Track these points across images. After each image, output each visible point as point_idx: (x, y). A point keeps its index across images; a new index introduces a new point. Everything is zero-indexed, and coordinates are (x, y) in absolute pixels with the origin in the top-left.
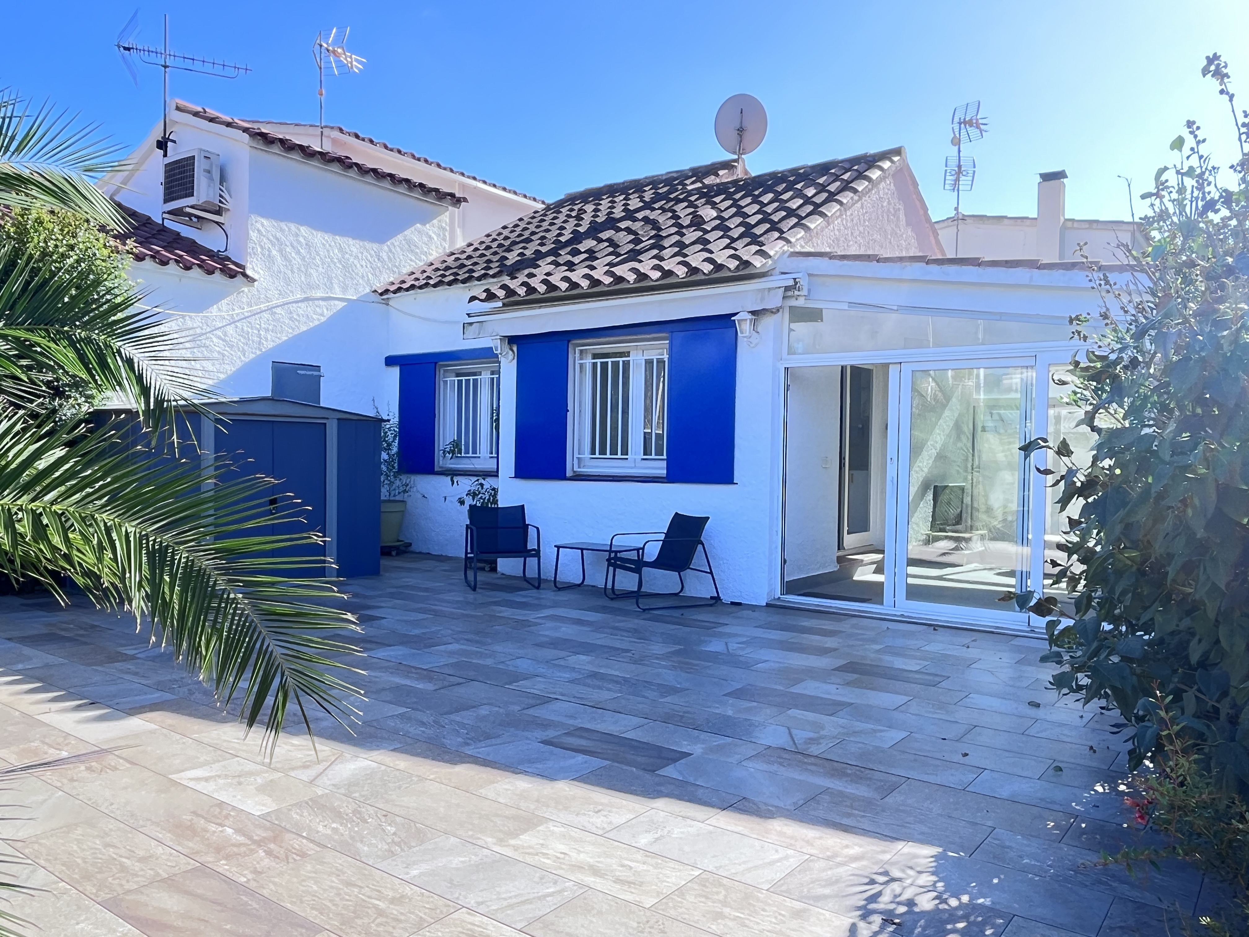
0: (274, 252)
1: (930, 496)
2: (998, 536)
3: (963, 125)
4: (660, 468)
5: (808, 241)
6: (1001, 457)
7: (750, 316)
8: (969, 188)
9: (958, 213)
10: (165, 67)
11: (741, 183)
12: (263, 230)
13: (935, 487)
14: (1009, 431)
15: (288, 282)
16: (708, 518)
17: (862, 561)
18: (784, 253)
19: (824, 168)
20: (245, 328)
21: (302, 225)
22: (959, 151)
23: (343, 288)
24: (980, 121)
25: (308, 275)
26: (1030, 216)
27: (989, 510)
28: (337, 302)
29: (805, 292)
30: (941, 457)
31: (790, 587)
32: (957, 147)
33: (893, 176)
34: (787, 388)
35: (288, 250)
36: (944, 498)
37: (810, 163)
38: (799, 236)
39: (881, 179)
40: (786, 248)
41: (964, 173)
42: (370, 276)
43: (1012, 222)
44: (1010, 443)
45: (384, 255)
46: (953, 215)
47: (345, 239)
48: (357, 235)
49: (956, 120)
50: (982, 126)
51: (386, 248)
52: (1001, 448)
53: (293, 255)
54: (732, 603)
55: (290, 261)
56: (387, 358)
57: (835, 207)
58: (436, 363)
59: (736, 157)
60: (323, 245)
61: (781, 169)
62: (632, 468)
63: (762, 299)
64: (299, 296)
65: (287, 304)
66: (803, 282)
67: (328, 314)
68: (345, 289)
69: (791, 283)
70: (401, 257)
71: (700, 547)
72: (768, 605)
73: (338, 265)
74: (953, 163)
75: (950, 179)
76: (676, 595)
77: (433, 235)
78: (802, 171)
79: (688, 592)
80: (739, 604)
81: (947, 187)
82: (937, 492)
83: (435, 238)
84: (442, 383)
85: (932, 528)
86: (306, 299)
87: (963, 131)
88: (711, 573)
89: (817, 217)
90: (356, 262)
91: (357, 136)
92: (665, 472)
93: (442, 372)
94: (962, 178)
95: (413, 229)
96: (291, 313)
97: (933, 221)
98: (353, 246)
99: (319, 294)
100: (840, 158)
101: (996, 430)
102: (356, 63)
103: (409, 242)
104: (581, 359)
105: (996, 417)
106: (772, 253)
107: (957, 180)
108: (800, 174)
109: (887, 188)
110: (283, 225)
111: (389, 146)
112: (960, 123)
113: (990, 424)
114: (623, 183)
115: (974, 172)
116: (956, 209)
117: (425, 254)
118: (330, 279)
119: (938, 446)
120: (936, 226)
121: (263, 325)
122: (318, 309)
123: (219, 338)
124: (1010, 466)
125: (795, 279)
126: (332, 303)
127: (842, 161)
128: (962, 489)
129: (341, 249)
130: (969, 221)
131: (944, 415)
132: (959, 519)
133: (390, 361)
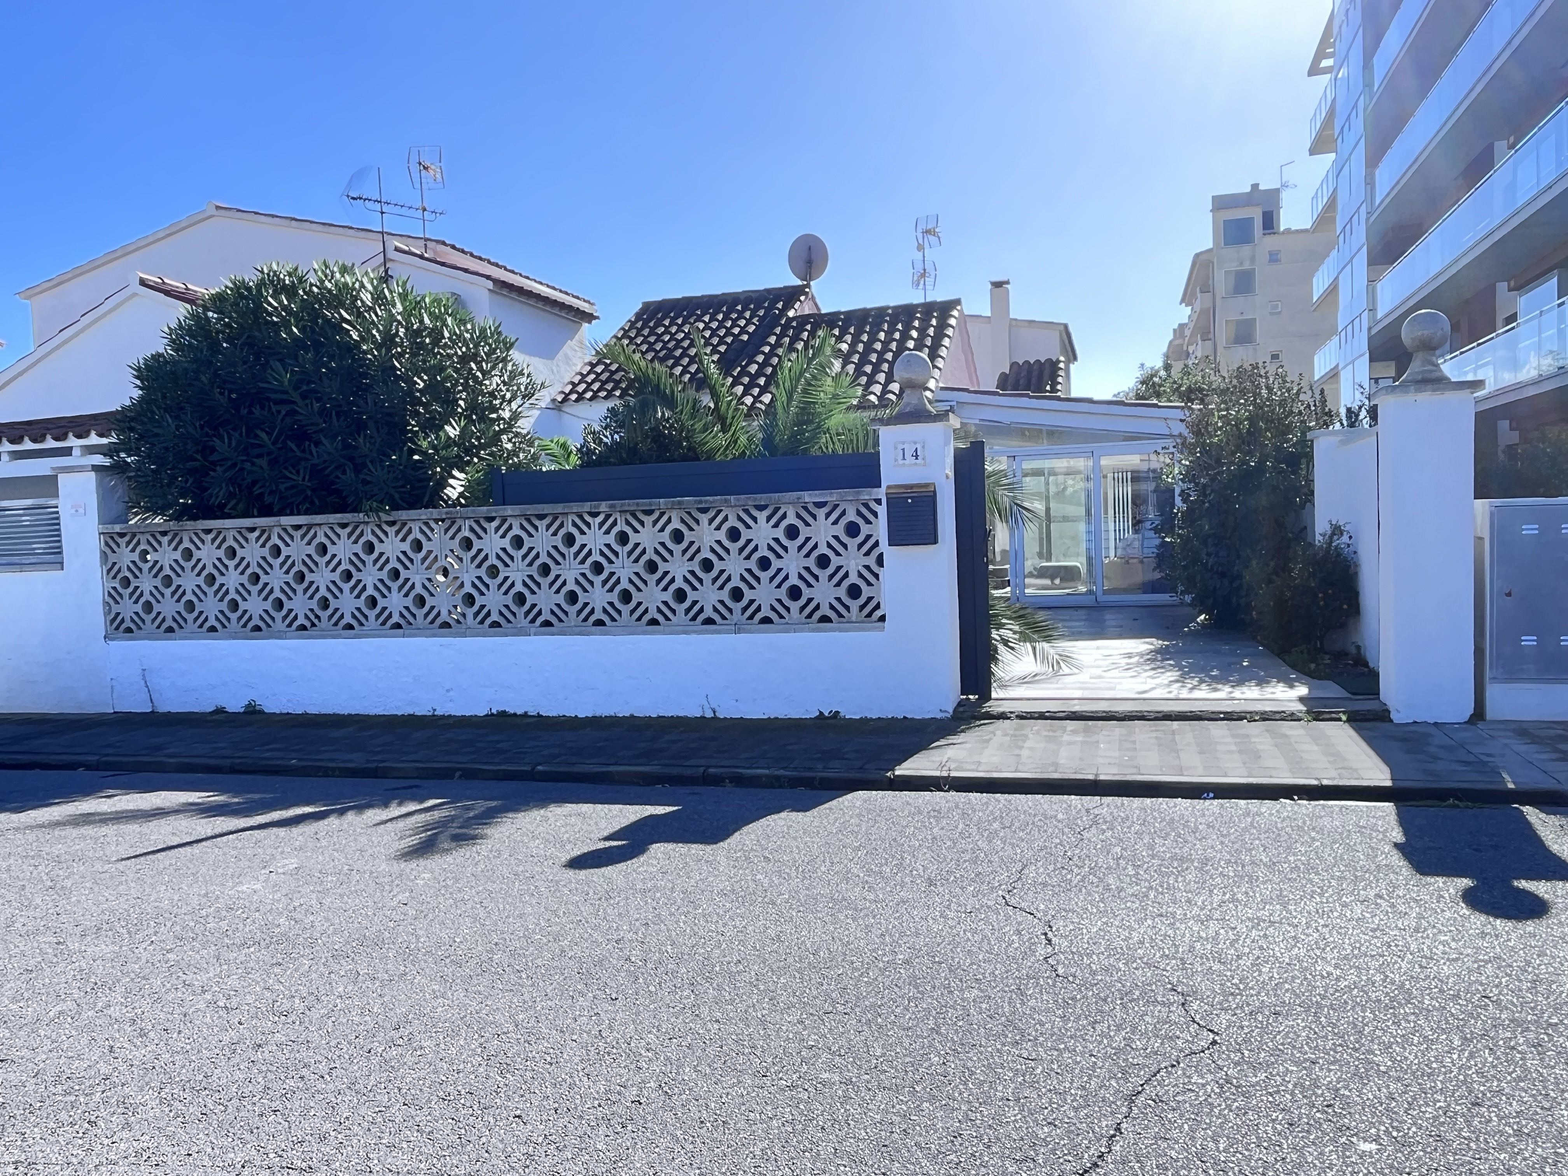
10: (382, 213)
45: (555, 369)
49: (920, 230)
51: (555, 363)
70: (563, 369)
74: (919, 267)
78: (890, 311)
91: (453, 247)
98: (538, 363)
103: (566, 356)
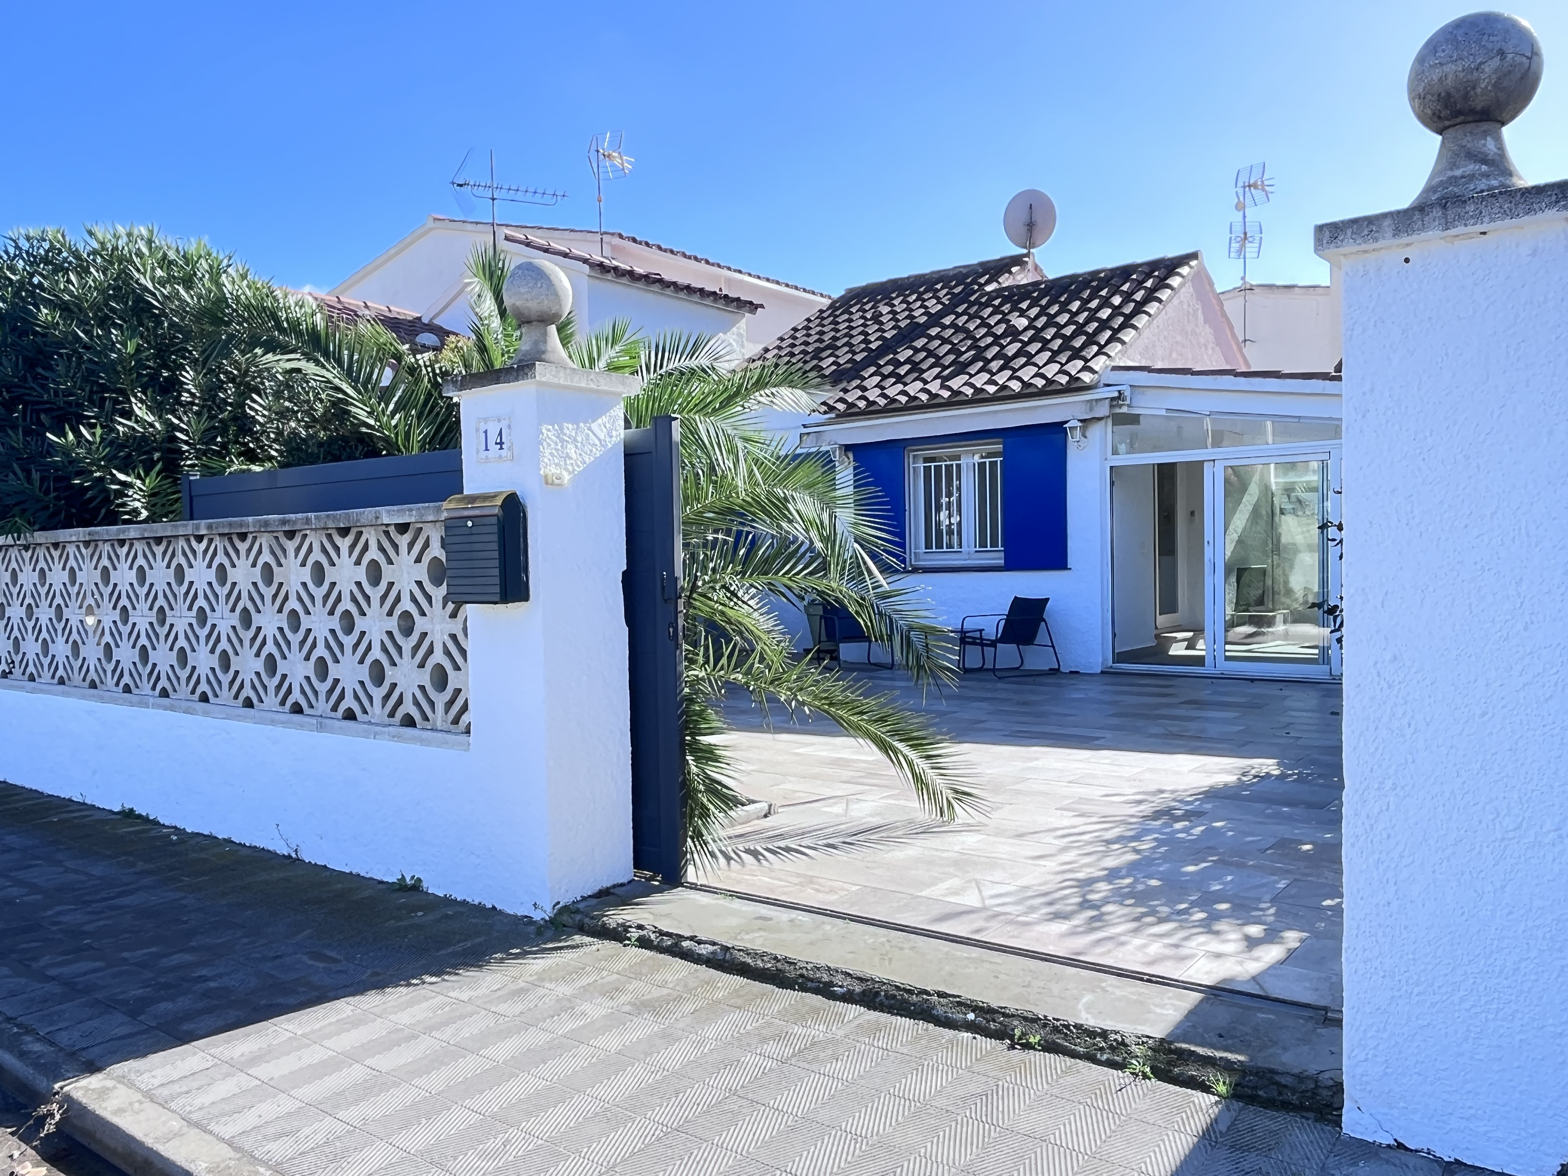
1: (1233, 579)
2: (1298, 618)
3: (1247, 189)
4: (997, 558)
5: (1123, 353)
6: (1299, 539)
7: (1079, 424)
8: (1256, 254)
9: (1245, 283)
10: (493, 199)
11: (1043, 286)
13: (1238, 569)
14: (1308, 513)
16: (1048, 599)
17: (1176, 638)
18: (1107, 367)
19: (1125, 272)
22: (1244, 217)
24: (1266, 183)
26: (1323, 285)
27: (1289, 592)
29: (1128, 402)
30: (1240, 542)
31: (1119, 657)
32: (1241, 213)
33: (1192, 281)
34: (1112, 483)
36: (1245, 579)
37: (1110, 266)
38: (1117, 350)
39: (1182, 285)
40: (1108, 363)
41: (1250, 239)
43: (1303, 290)
44: (1309, 524)
46: (1239, 285)
49: (1240, 184)
50: (1267, 188)
52: (1299, 530)
54: (1071, 672)
57: (1144, 318)
59: (1025, 251)
61: (1080, 270)
62: (966, 560)
63: (1091, 409)
66: (1127, 393)
69: (1116, 394)
71: (1043, 624)
72: (1102, 672)
74: (1238, 230)
75: (1235, 246)
76: (1017, 669)
77: (733, 343)
78: (1102, 275)
79: (1027, 666)
80: (1077, 672)
81: (1232, 255)
82: (1241, 573)
83: (736, 346)
85: (1238, 606)
87: (1248, 194)
88: (1053, 646)
89: (1130, 330)
91: (634, 240)
92: (1003, 561)
94: (1248, 245)
97: (1219, 291)
100: (1139, 261)
101: (1294, 512)
102: (627, 163)
104: (914, 463)
105: (1293, 499)
106: (1097, 368)
107: (1243, 246)
108: (1100, 279)
109: (1186, 294)
111: (663, 247)
112: (1244, 187)
113: (1288, 506)
114: (908, 278)
115: (1261, 238)
116: (1243, 278)
119: (1240, 530)
120: (1221, 296)
124: (1310, 548)
125: (1119, 391)
127: (1141, 265)
128: (1264, 572)
130: (1257, 290)
131: (1244, 500)
132: (1260, 602)
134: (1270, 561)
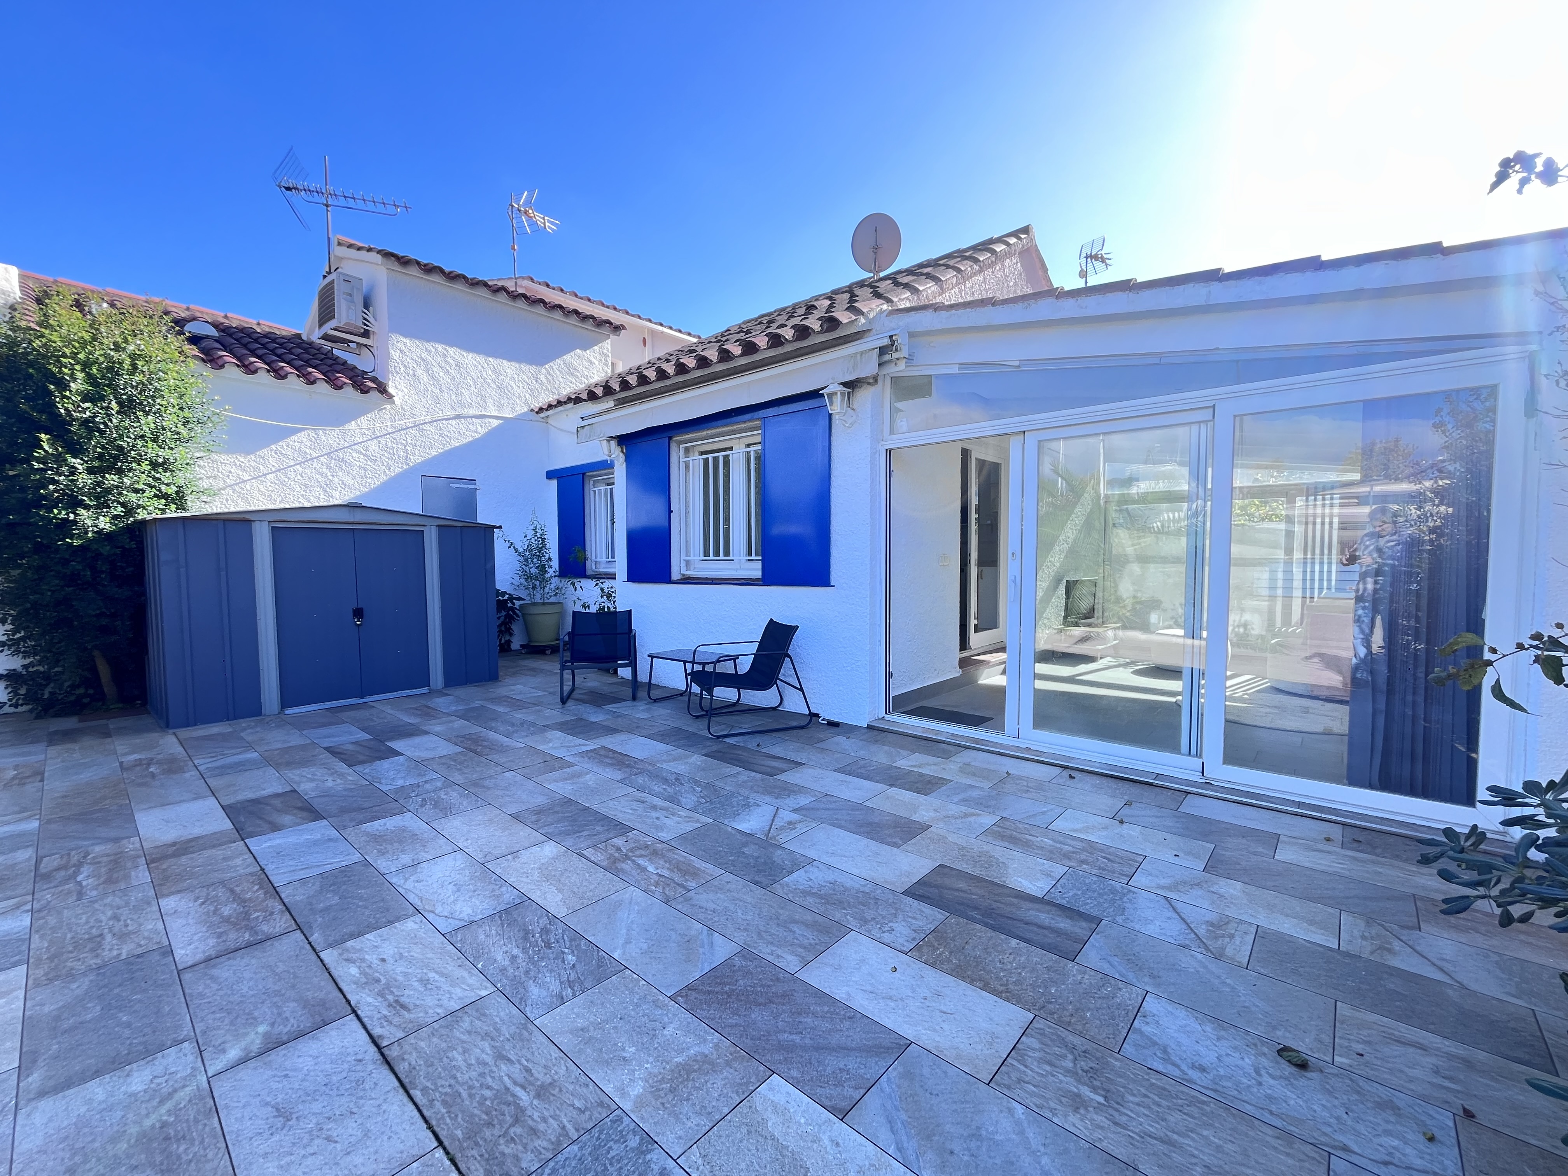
0: (419, 372)
1: (1062, 591)
4: (755, 570)
7: (841, 388)
12: (406, 350)
13: (1068, 582)
15: (437, 400)
16: (797, 626)
17: (988, 661)
18: (881, 312)
20: (390, 445)
21: (451, 346)
23: (498, 407)
25: (458, 394)
28: (491, 420)
29: (904, 353)
34: (889, 472)
35: (435, 369)
38: (904, 296)
40: (884, 307)
42: (527, 396)
45: (543, 378)
47: (499, 361)
48: (510, 357)
49: (1084, 255)
51: (543, 370)
53: (442, 374)
54: (829, 722)
55: (438, 381)
56: (547, 472)
58: (584, 474)
60: (475, 366)
62: (737, 570)
63: (855, 366)
64: (450, 413)
65: (436, 421)
66: (902, 341)
67: (482, 431)
68: (500, 407)
69: (886, 342)
70: (561, 380)
71: (787, 659)
72: (870, 727)
73: (492, 385)
77: (594, 360)
80: (838, 724)
83: (597, 363)
84: (592, 493)
86: (458, 417)
88: (801, 687)
90: (512, 383)
92: (761, 573)
93: (592, 482)
95: (572, 354)
96: (441, 429)
98: (509, 368)
99: (471, 412)
102: (549, 224)
103: (568, 366)
104: (687, 457)
106: (865, 310)
110: (429, 346)
112: (1087, 257)
113: (1121, 519)
117: (586, 377)
118: (483, 398)
119: (1069, 542)
121: (409, 441)
122: (471, 426)
123: (360, 452)
124: (1140, 559)
125: (892, 337)
126: (487, 420)
128: (1095, 583)
129: (494, 370)
131: (1075, 512)
133: (550, 475)
134: (1101, 571)
